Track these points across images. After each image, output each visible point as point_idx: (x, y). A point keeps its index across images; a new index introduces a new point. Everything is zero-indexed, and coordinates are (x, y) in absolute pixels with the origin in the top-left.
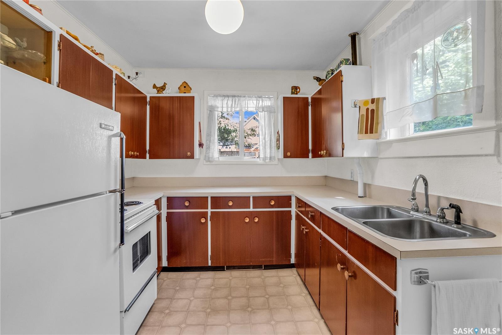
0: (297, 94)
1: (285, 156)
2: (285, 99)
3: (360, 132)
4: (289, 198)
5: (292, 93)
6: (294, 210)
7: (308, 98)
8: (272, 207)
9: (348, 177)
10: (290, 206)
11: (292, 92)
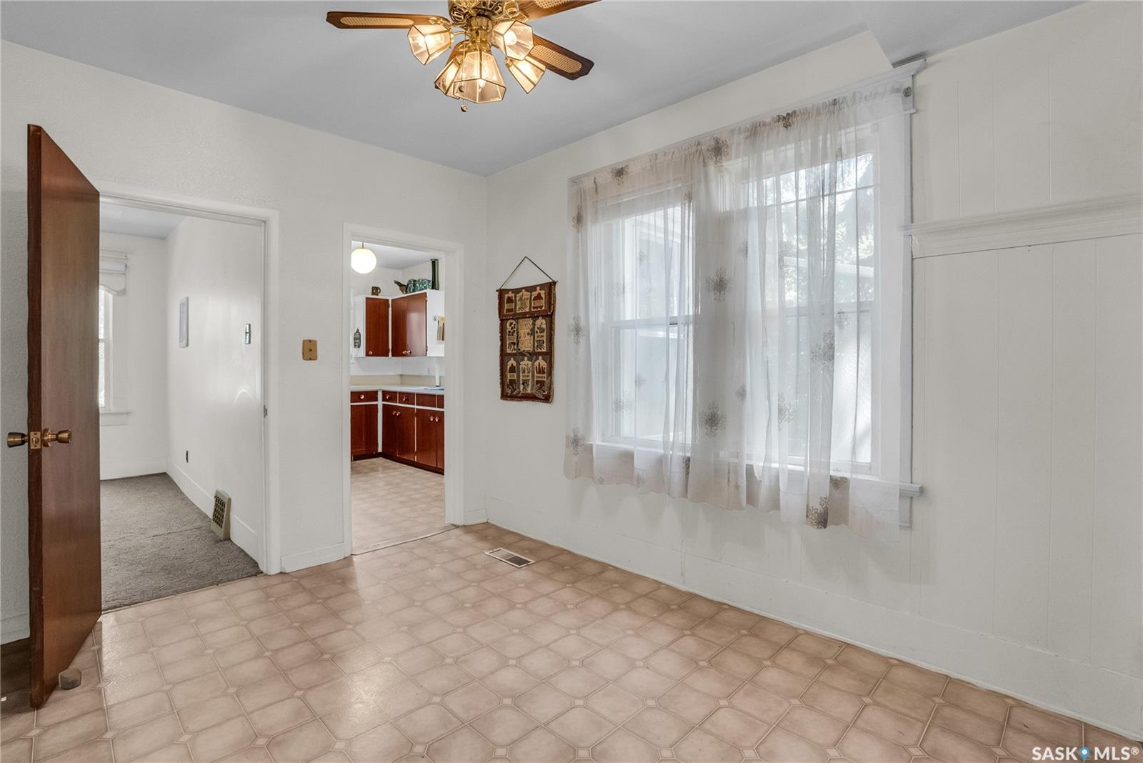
0: (377, 295)
1: (367, 355)
2: (367, 299)
3: (439, 339)
4: (376, 393)
5: (373, 294)
6: (380, 403)
7: (388, 300)
8: (362, 401)
9: (425, 373)
10: (377, 400)
11: (373, 292)
